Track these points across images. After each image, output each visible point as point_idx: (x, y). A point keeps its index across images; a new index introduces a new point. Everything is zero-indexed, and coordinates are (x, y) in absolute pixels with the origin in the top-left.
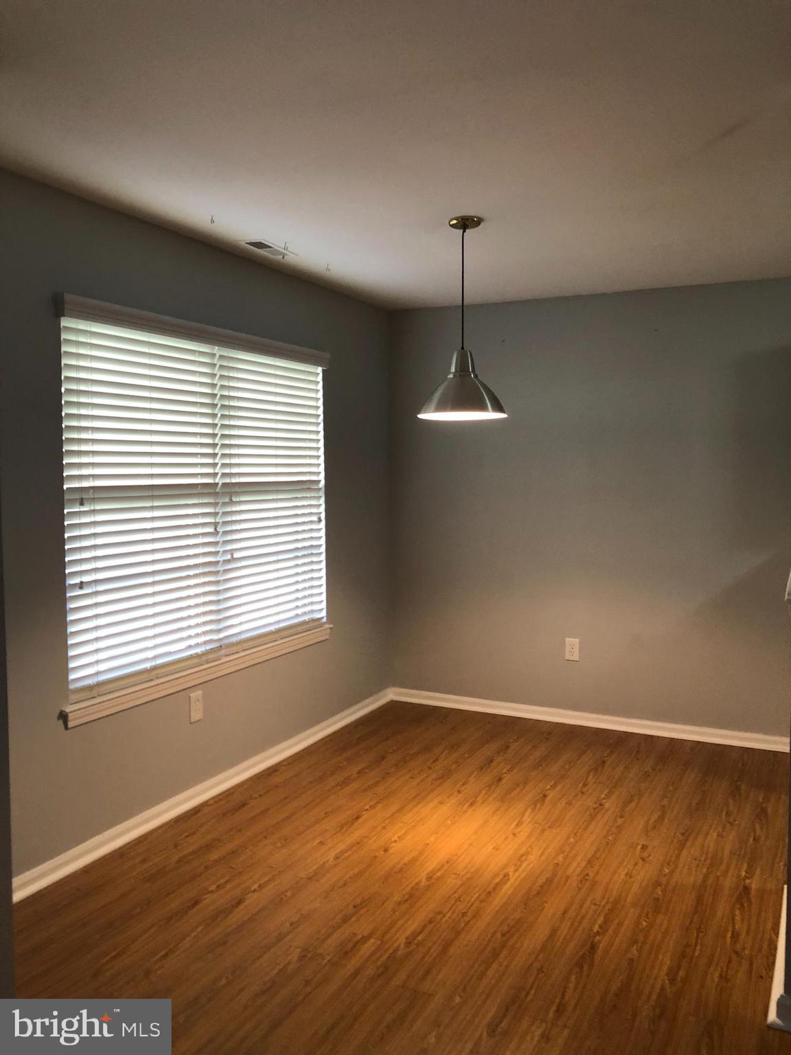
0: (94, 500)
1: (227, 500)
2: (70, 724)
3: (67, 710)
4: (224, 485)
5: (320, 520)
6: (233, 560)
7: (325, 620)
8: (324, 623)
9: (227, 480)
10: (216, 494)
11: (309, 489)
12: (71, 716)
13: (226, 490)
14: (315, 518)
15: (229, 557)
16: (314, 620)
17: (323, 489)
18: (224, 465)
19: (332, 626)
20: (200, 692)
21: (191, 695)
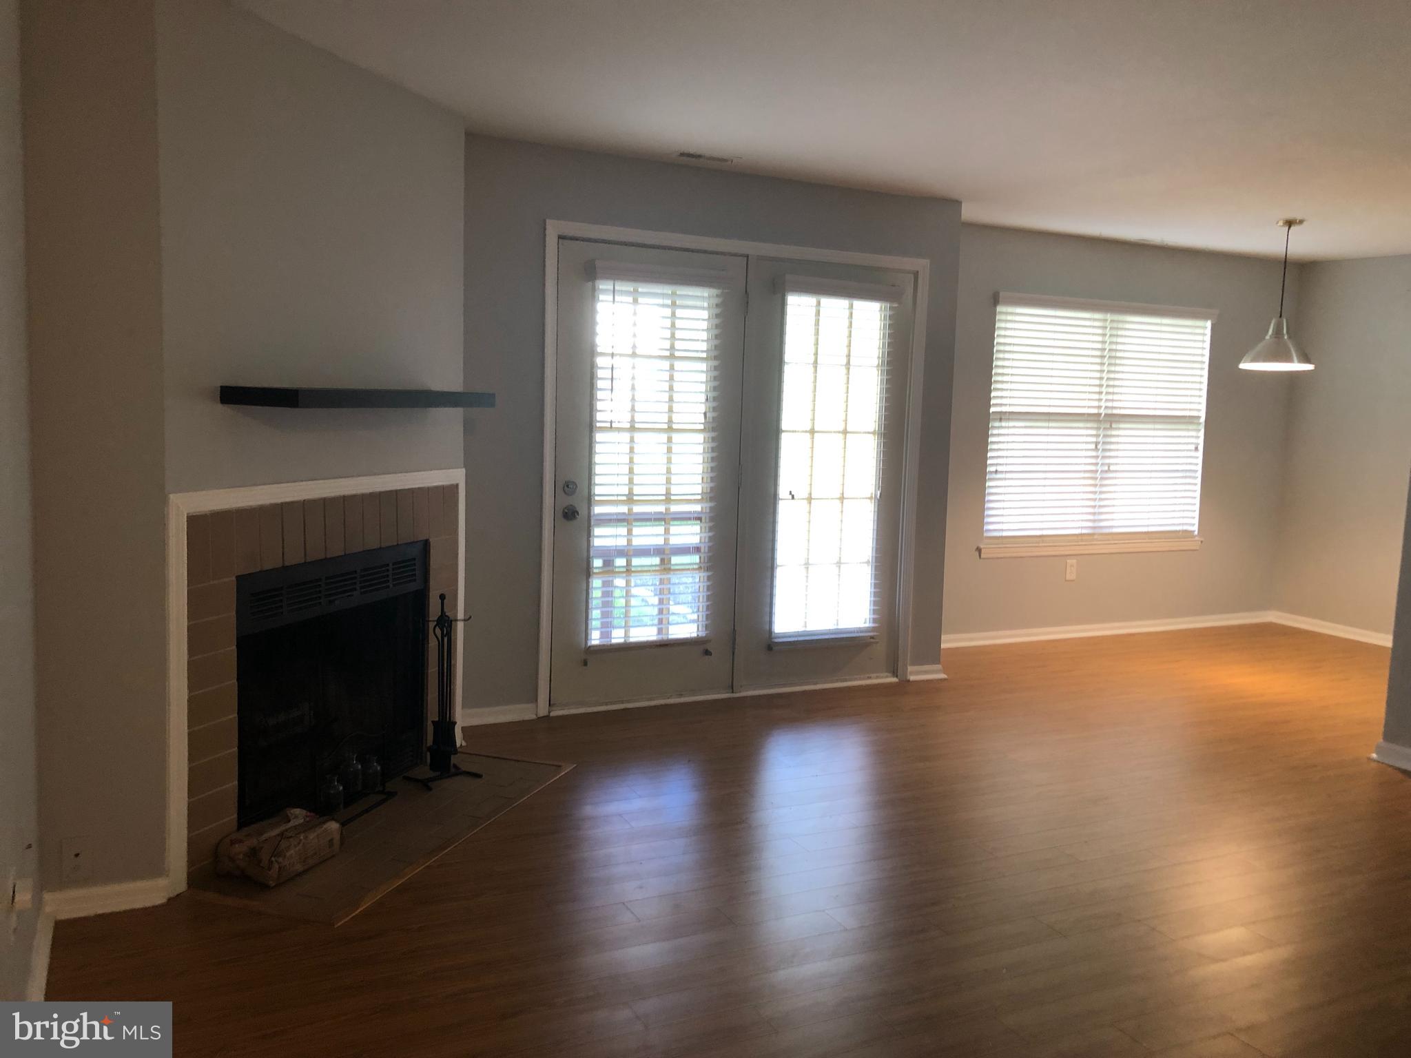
0: (1008, 420)
1: (1108, 426)
2: (982, 556)
3: (982, 547)
4: (1106, 415)
5: (1196, 449)
6: (1109, 471)
7: (1196, 533)
8: (1196, 536)
9: (1109, 412)
10: (1099, 421)
11: (1191, 423)
12: (983, 551)
13: (1109, 419)
14: (1193, 447)
15: (1106, 468)
16: (1186, 531)
17: (1204, 424)
18: (1107, 400)
19: (1202, 539)
20: (1075, 561)
21: (1068, 561)
